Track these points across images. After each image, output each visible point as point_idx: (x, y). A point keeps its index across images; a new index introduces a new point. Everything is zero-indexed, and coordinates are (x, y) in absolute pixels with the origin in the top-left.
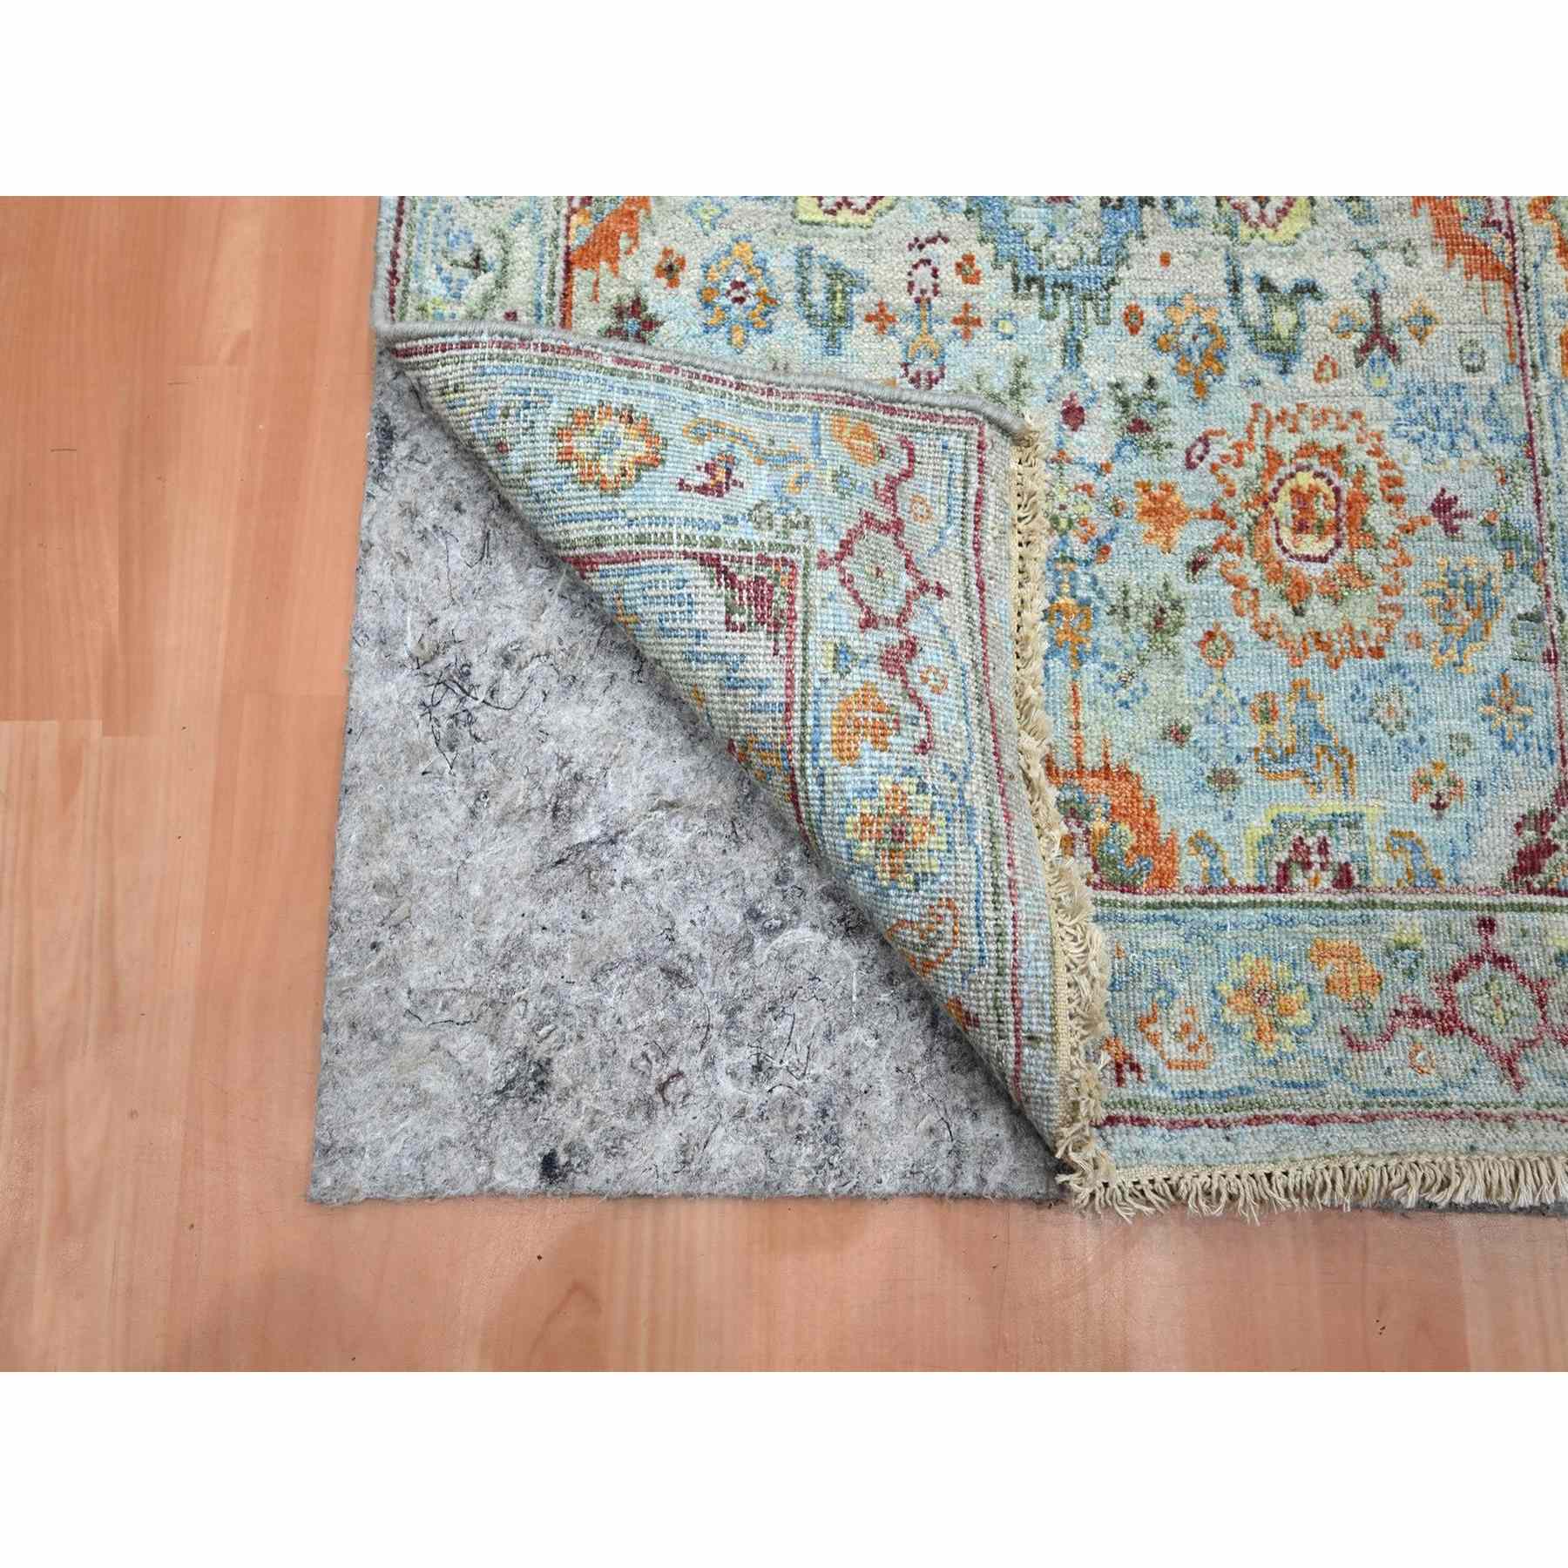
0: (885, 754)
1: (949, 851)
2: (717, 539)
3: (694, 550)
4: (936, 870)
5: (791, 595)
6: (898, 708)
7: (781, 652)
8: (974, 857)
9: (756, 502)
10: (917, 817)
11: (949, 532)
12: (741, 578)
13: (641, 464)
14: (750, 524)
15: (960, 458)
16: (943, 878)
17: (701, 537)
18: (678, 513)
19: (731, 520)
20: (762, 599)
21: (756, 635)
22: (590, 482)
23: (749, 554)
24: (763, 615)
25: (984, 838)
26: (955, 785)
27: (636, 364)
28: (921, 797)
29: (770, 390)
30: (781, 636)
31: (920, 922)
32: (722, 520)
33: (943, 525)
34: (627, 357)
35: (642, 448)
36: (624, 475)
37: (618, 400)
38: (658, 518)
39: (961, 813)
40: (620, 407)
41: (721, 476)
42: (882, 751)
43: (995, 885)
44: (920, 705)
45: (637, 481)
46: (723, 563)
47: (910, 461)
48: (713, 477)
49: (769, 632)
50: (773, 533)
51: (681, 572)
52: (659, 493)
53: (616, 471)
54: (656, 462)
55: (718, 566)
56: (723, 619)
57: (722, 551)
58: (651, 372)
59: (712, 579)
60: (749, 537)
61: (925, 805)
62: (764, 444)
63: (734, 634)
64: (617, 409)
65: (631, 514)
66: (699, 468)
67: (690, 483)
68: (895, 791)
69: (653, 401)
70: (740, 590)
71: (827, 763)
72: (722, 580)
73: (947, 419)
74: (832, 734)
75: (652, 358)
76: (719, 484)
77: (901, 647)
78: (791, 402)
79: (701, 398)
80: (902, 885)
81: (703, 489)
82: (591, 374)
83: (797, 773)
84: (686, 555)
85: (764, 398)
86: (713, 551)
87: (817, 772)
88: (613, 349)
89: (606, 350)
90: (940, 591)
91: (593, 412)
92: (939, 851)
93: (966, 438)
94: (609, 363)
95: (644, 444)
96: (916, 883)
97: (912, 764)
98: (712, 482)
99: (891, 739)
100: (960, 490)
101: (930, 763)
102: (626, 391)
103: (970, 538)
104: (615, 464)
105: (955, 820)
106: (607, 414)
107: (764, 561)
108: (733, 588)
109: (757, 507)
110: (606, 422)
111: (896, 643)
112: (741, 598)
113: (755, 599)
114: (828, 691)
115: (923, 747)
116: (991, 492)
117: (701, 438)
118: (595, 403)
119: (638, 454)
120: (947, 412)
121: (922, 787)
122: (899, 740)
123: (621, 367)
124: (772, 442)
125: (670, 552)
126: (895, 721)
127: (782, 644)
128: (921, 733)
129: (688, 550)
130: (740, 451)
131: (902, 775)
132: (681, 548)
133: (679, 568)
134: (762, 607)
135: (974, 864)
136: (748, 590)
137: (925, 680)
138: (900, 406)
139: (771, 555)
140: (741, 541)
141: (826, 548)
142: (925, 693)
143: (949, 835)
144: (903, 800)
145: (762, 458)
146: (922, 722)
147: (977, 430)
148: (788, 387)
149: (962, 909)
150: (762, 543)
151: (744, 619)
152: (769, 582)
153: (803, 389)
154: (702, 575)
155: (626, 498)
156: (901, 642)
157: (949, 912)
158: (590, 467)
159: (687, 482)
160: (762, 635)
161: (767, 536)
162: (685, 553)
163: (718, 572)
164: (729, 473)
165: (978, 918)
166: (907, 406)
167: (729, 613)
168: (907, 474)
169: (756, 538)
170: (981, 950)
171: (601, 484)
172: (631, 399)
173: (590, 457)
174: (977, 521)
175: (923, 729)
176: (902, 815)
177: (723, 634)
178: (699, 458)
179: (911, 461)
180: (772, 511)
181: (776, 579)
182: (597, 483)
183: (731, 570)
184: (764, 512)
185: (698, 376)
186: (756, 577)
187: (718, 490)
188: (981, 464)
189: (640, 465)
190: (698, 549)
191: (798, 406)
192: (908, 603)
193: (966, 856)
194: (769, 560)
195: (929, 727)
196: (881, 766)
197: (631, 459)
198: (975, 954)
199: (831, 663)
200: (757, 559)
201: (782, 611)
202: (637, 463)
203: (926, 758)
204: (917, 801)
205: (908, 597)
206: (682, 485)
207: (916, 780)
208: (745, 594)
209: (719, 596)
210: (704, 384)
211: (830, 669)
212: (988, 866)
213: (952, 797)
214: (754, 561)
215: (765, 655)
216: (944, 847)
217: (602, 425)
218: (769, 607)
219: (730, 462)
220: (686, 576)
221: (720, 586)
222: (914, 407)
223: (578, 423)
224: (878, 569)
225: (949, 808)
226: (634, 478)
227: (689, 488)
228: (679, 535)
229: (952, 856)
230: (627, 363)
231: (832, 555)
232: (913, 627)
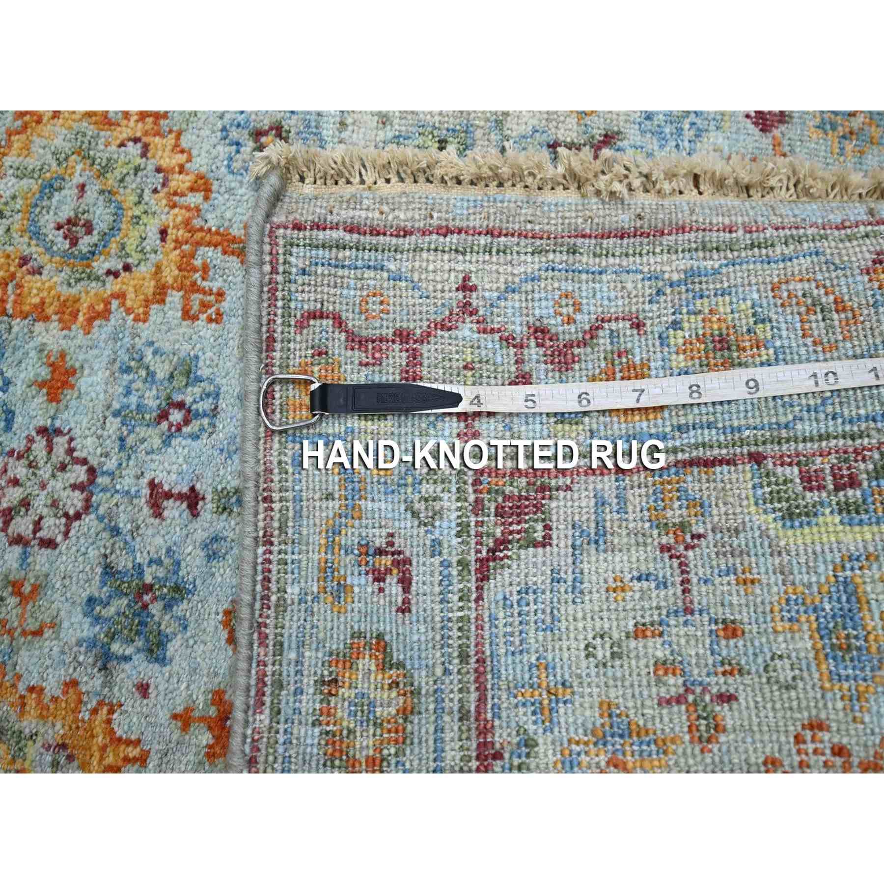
0: (652, 364)
1: (730, 294)
2: (459, 563)
3: (474, 589)
4: (749, 303)
5: (512, 474)
6: (605, 351)
7: (568, 482)
8: (731, 269)
9: (409, 515)
10: (704, 328)
11: (392, 267)
12: (498, 532)
13: (384, 663)
14: (437, 524)
15: (314, 252)
16: (756, 296)
17: (460, 582)
18: (437, 612)
19: (436, 547)
20: (518, 507)
21: (554, 512)
22: (404, 729)
23: (473, 524)
24: (534, 506)
25: (711, 258)
26: (668, 290)
27: (261, 681)
28: (686, 325)
29: (265, 500)
30: (553, 483)
31: (799, 314)
32: (437, 560)
33: (385, 275)
34: (253, 693)
35: (366, 663)
36: (397, 684)
37: (310, 702)
38: (443, 637)
39: (693, 283)
40: (319, 697)
41: (387, 560)
42: (649, 369)
43: (752, 246)
44: (597, 328)
45: (404, 667)
46: (484, 553)
47: (321, 317)
48: (388, 571)
49: (550, 498)
50: (445, 496)
51: (497, 602)
52: (415, 638)
53: (394, 694)
54: (381, 644)
55: (488, 560)
56: (540, 550)
57: (472, 557)
58: (269, 659)
59: (502, 567)
60: (453, 525)
61: (692, 320)
62: (334, 505)
63: (554, 536)
64: (321, 701)
65: (439, 671)
66: (381, 590)
67: (400, 600)
68: (685, 351)
69: (307, 654)
70: (511, 533)
71: (668, 423)
72: (501, 555)
73: (274, 271)
74: (641, 421)
75: (250, 658)
76: (396, 563)
77: (543, 345)
78: (276, 471)
79: (293, 591)
80: (769, 335)
81: (406, 583)
82: (281, 740)
83: (680, 456)
84: (479, 598)
85: (276, 506)
86: (472, 568)
87: (677, 434)
88: (246, 712)
89: (247, 722)
90: (466, 287)
91: (327, 733)
92: (731, 303)
93: (292, 245)
94: (263, 718)
95: (360, 663)
96: (763, 321)
97: (657, 336)
98: (395, 571)
99: (637, 360)
100: (347, 253)
101: (651, 318)
102: (299, 692)
103: (394, 240)
104: (385, 696)
105: (701, 290)
106: (329, 715)
107: (478, 507)
108: (509, 542)
109: (415, 514)
110: (339, 714)
111: (541, 351)
112: (519, 532)
113: (518, 515)
114: (602, 428)
115: (638, 325)
116: (345, 214)
117: (343, 589)
118: (317, 730)
119: (373, 668)
120: (267, 268)
121: (676, 325)
122: (637, 351)
123: (267, 699)
124: (329, 496)
125: (477, 619)
126: (619, 356)
127: (561, 482)
128: (624, 328)
129: (474, 596)
130: (350, 537)
131: (668, 346)
132: (473, 605)
133: (493, 606)
134: (526, 507)
135: (737, 267)
136: (511, 524)
137: (570, 320)
138: (264, 329)
139: (472, 498)
140: (458, 535)
141: (455, 432)
142: (584, 320)
143: (716, 295)
144: (691, 343)
145: (352, 512)
146: (613, 326)
147: (281, 231)
148: (258, 475)
149: (778, 275)
150: (459, 509)
151: (539, 527)
152: (500, 499)
153: (261, 456)
154: (499, 577)
155: (421, 678)
156: (538, 345)
157: (784, 287)
158: (389, 731)
159: (400, 604)
160: (554, 504)
161: (449, 502)
162: (477, 600)
163: (494, 560)
164: (380, 552)
165: (783, 261)
166: (264, 321)
167: (536, 544)
168: (339, 321)
169: (453, 516)
170: (811, 255)
171: (406, 713)
172: (308, 683)
173: (378, 732)
174: (375, 232)
175: (621, 325)
176: (704, 343)
177: (555, 549)
178: (369, 590)
179: (320, 315)
180: (417, 496)
181: (497, 492)
182: (405, 720)
183: (491, 544)
184: (419, 506)
185: (266, 598)
186: (496, 515)
187: (403, 564)
188: (316, 226)
189: (385, 665)
190: (473, 585)
191: (280, 463)
192: (492, 331)
193: (732, 275)
194: (477, 500)
195: (617, 319)
196: (663, 368)
197: (380, 677)
198: (815, 260)
199: (574, 427)
200: (477, 515)
201: (528, 483)
202: (383, 669)
203: (648, 322)
204: (690, 329)
205: (485, 331)
206: (405, 609)
207: (671, 331)
208: (515, 527)
209: (519, 558)
210: (274, 587)
211: (581, 427)
212: (736, 253)
213: (680, 293)
214: (480, 519)
215: (572, 500)
216: (727, 298)
217: (342, 719)
218: (527, 499)
219: (366, 550)
220: (500, 597)
221: (508, 557)
222: (264, 313)
223: (341, 751)
224: (465, 367)
225: (691, 295)
226: (401, 671)
227: (406, 601)
228: (461, 609)
229: (734, 290)
230: (261, 693)
231: (462, 424)
232: (518, 329)
